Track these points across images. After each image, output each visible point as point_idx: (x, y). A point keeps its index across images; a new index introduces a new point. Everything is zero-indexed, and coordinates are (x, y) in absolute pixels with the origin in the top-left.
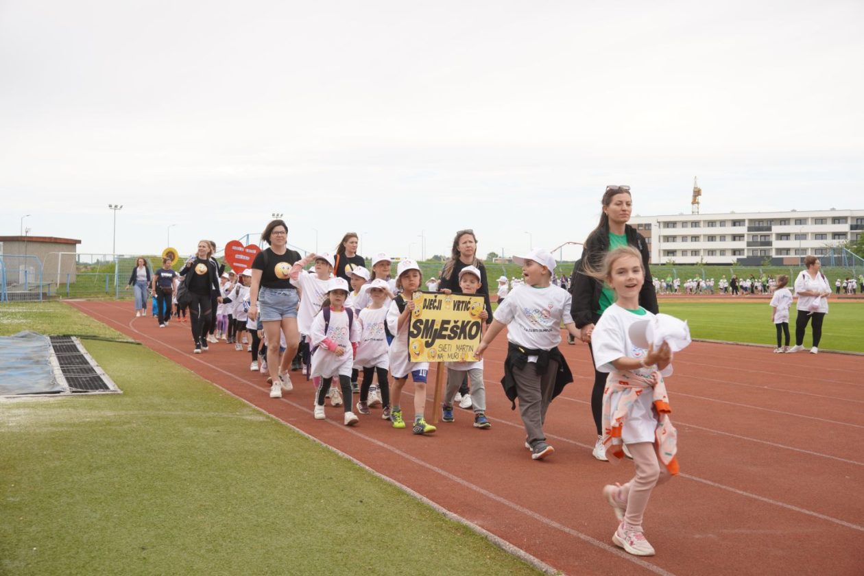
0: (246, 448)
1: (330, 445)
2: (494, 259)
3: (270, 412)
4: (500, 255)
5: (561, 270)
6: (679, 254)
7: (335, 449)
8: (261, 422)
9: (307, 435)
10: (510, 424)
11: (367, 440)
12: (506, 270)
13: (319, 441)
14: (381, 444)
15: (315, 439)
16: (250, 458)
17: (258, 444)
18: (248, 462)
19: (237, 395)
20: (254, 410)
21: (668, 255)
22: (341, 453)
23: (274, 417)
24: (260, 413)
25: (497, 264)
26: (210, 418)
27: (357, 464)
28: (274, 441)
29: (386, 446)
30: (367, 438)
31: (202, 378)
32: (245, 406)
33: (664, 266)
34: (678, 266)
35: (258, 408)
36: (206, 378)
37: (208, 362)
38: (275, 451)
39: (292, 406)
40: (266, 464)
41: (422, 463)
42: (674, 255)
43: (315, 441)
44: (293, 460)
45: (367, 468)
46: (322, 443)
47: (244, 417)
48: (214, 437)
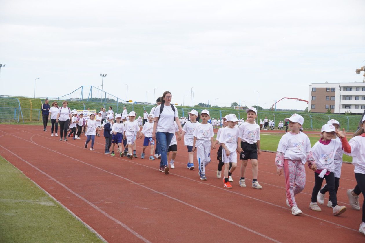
0: (30, 225)
1: (86, 223)
2: (234, 107)
3: (58, 200)
4: (239, 105)
5: (274, 115)
6: (353, 107)
7: (88, 226)
8: (50, 207)
9: (75, 216)
10: (208, 212)
11: (113, 220)
12: (240, 113)
13: (81, 220)
14: (120, 223)
15: (79, 219)
16: (30, 232)
17: (38, 222)
18: (26, 235)
19: (43, 188)
20: (49, 198)
21: (345, 108)
22: (91, 229)
23: (59, 203)
24: (51, 200)
25: (235, 110)
26: (16, 203)
27: (98, 237)
28: (51, 220)
29: (123, 225)
30: (113, 219)
31: (25, 176)
32: (44, 195)
33: (342, 115)
34: (350, 115)
35: (52, 197)
36: (28, 176)
37: (35, 166)
38: (49, 226)
39: (75, 196)
40: (38, 236)
41: (141, 237)
42: (349, 108)
43: (78, 220)
44: (58, 233)
45: (103, 239)
46: (83, 222)
47: (40, 203)
48: (11, 217)
